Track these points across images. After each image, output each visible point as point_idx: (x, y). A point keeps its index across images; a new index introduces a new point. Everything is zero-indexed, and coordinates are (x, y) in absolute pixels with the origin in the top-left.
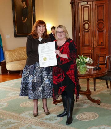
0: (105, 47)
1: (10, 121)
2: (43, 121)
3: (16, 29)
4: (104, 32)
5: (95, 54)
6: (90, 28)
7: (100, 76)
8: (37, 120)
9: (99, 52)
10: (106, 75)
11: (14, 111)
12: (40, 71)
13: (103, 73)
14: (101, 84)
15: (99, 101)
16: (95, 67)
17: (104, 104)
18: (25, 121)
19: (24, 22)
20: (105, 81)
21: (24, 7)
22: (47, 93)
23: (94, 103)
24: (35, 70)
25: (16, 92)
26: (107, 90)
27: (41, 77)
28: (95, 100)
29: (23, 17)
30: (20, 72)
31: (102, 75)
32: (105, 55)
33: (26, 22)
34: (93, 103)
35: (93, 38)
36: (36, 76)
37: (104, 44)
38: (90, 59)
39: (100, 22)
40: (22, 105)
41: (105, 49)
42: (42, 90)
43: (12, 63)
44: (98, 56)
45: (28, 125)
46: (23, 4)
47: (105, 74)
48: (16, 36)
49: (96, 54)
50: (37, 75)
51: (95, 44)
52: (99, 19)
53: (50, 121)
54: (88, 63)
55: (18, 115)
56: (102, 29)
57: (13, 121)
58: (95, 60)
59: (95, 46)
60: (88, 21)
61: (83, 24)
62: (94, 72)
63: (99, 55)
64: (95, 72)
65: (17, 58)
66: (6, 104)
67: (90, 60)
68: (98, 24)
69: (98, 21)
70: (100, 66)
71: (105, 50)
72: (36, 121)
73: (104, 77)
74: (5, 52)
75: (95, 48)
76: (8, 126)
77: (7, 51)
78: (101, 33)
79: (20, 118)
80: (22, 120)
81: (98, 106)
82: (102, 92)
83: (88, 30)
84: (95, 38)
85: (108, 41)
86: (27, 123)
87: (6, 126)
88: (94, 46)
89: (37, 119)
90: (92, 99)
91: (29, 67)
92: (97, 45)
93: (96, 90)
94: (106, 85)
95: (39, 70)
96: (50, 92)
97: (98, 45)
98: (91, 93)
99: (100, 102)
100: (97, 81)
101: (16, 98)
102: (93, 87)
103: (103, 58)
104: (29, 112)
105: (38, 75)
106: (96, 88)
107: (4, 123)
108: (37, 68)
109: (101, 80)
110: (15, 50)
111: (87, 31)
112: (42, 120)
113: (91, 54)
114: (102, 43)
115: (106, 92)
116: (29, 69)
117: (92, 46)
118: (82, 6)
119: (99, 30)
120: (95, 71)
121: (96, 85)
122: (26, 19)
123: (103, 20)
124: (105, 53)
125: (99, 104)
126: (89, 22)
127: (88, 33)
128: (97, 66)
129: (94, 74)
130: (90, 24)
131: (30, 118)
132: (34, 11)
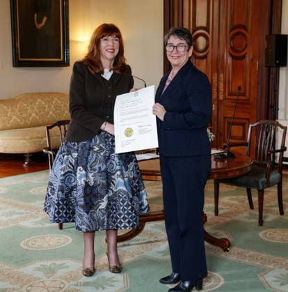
0: (249, 100)
2: (78, 288)
3: (18, 45)
4: (247, 58)
5: (222, 118)
6: (210, 49)
7: (230, 175)
8: (62, 286)
9: (230, 114)
10: (247, 174)
11: (4, 257)
12: (105, 157)
13: (240, 167)
14: (235, 197)
15: (227, 242)
16: (219, 151)
17: (240, 250)
18: (31, 286)
19: (39, 26)
20: (245, 189)
23: (215, 247)
24: (90, 156)
25: (12, 210)
26: (250, 214)
27: (107, 174)
28: (217, 237)
29: (36, 15)
30: (25, 158)
31: (238, 173)
32: (248, 119)
35: (216, 74)
36: (95, 170)
37: (245, 91)
39: (238, 34)
40: (26, 244)
41: (248, 104)
42: (107, 208)
43: (6, 133)
44: (229, 123)
47: (245, 172)
48: (18, 63)
49: (225, 118)
50: (97, 167)
51: (222, 89)
52: (235, 24)
53: (97, 288)
55: (15, 270)
56: (243, 51)
58: (220, 134)
59: (221, 97)
60: (206, 29)
62: (216, 164)
63: (231, 121)
64: (220, 165)
65: (19, 121)
68: (232, 38)
69: (231, 31)
70: (232, 149)
71: (249, 106)
72: (61, 288)
73: (243, 180)
75: (221, 101)
78: (239, 61)
79: (19, 279)
80: (26, 284)
82: (237, 218)
83: (205, 53)
84: (222, 76)
85: (258, 83)
88: (218, 96)
90: (209, 236)
92: (227, 94)
93: (220, 212)
94: (247, 201)
95: (102, 153)
97: (230, 95)
98: (206, 220)
99: (230, 245)
100: (223, 188)
101: (11, 225)
102: (213, 205)
103: (241, 127)
104: (42, 263)
105: (100, 168)
106: (219, 206)
108: (97, 149)
109: (236, 187)
110: (14, 99)
111: (201, 55)
112: (77, 285)
114: (239, 88)
115: (246, 220)
117: (214, 97)
119: (234, 54)
120: (219, 163)
122: (45, 19)
123: (245, 28)
124: (248, 117)
125: (226, 250)
126: (208, 32)
127: (205, 60)
128: (224, 148)
129: (217, 169)
130: (210, 36)
131: (45, 278)
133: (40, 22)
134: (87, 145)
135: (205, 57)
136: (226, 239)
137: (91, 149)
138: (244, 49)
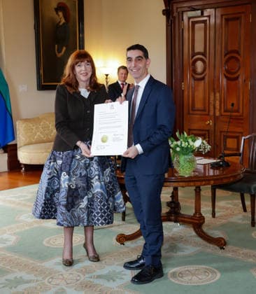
0: (243, 116)
1: (21, 277)
2: (91, 280)
4: (240, 79)
5: (219, 134)
6: (207, 71)
8: (78, 278)
9: (225, 128)
12: (85, 164)
13: (234, 174)
14: (230, 201)
15: (223, 241)
16: (215, 161)
17: (235, 248)
18: (52, 278)
19: (59, 55)
21: (60, 22)
22: (98, 213)
23: (211, 245)
24: (73, 163)
26: (243, 216)
27: (87, 179)
28: (214, 236)
29: (56, 46)
31: (232, 180)
32: (241, 133)
33: (63, 55)
34: (208, 245)
35: (212, 94)
36: (76, 175)
37: (239, 108)
38: (204, 141)
39: (231, 58)
40: (48, 242)
41: (242, 119)
42: (88, 208)
43: (31, 146)
44: (225, 137)
45: (59, 287)
46: (59, 15)
47: (238, 178)
48: (41, 87)
49: (221, 132)
50: (78, 172)
51: (218, 107)
52: (229, 49)
53: (109, 281)
54: (198, 151)
55: (39, 264)
56: (236, 73)
57: (26, 276)
58: (217, 146)
59: (217, 114)
60: (204, 54)
61: (191, 61)
62: (214, 172)
64: (217, 172)
65: (42, 136)
66: (13, 238)
67: (203, 143)
68: (227, 62)
69: (226, 55)
70: (227, 158)
71: (242, 121)
72: (77, 280)
74: (17, 123)
75: (217, 117)
76: (15, 287)
77: (21, 120)
78: (233, 83)
79: (42, 272)
80: (47, 277)
81: (220, 252)
83: (203, 75)
84: (218, 95)
85: (250, 102)
86: (58, 282)
87: (11, 288)
88: (214, 113)
89: (79, 276)
90: (207, 235)
91: (60, 154)
92: (222, 111)
95: (83, 161)
96: (105, 213)
97: (225, 111)
98: (204, 222)
99: (225, 244)
101: (36, 226)
103: (236, 140)
105: (80, 173)
107: (6, 280)
108: (78, 157)
110: (38, 118)
111: (199, 77)
112: (91, 277)
113: (208, 131)
114: (233, 105)
115: (240, 222)
116: (62, 158)
117: (212, 113)
118: (191, 20)
119: (229, 75)
121: (216, 204)
122: (64, 48)
123: (237, 52)
125: (222, 248)
126: (205, 57)
127: (203, 82)
128: (219, 158)
129: (214, 176)
130: (207, 61)
131: (64, 272)
132: (82, 31)
133: (60, 51)
134: (71, 154)
135: (203, 79)
136: (222, 238)
137: (73, 157)
138: (238, 71)
